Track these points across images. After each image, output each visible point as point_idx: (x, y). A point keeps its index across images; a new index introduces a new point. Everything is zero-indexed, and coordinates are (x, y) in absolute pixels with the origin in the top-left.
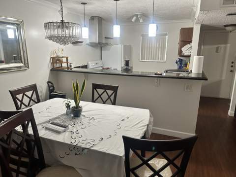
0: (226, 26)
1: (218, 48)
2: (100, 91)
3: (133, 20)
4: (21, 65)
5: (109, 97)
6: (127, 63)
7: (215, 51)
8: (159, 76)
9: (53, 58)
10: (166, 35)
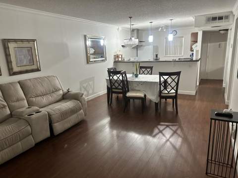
0: (220, 30)
1: (220, 44)
2: (144, 70)
3: (159, 30)
4: (104, 59)
5: (148, 72)
6: (157, 55)
7: (218, 46)
8: (175, 61)
9: (115, 55)
10: (183, 37)
